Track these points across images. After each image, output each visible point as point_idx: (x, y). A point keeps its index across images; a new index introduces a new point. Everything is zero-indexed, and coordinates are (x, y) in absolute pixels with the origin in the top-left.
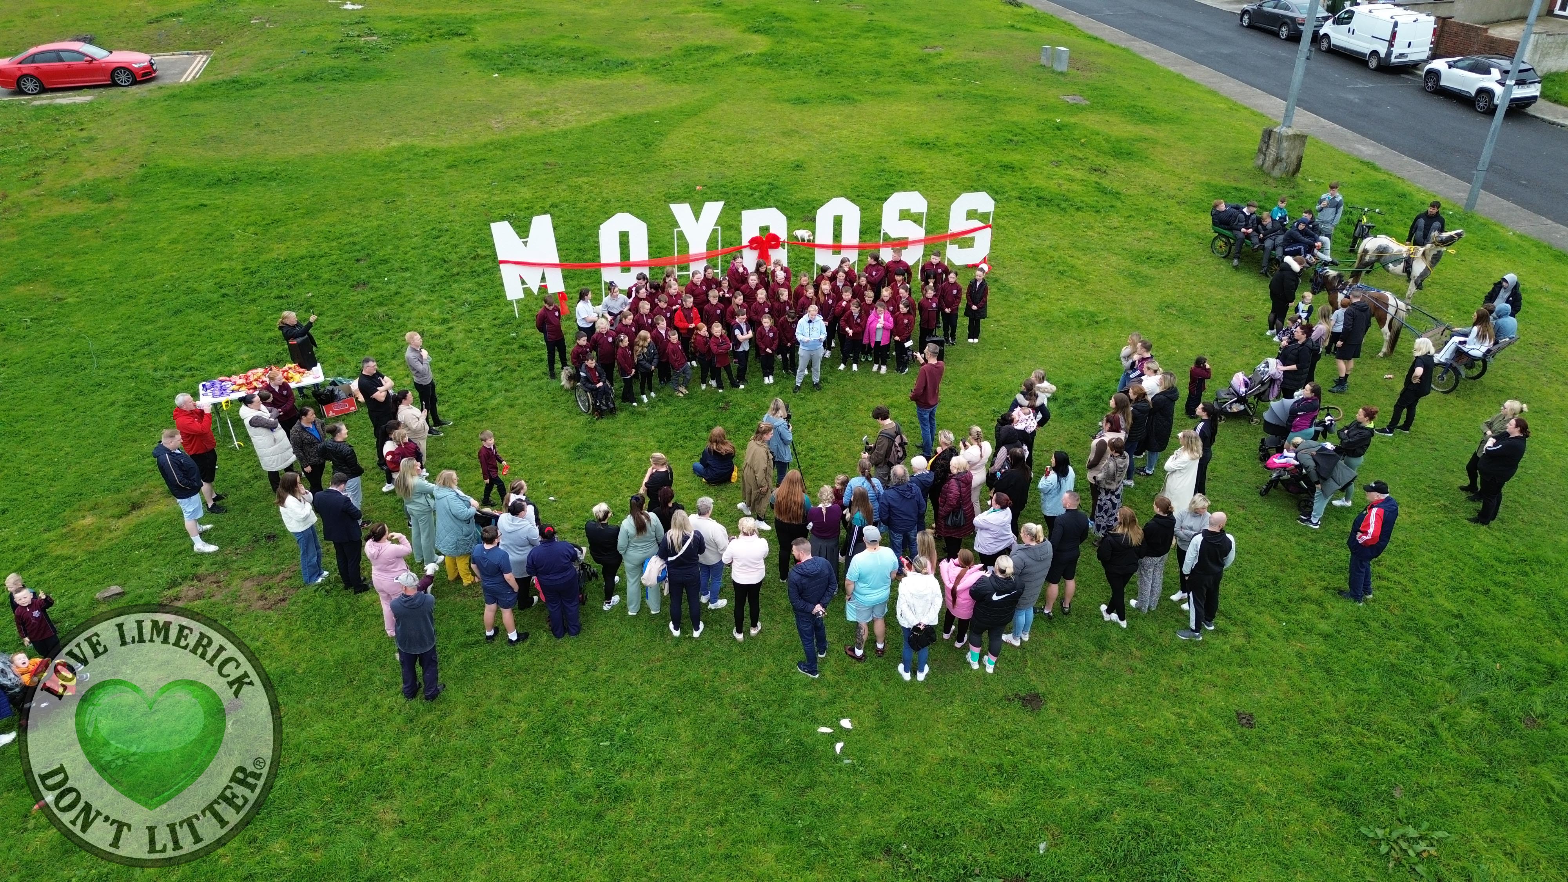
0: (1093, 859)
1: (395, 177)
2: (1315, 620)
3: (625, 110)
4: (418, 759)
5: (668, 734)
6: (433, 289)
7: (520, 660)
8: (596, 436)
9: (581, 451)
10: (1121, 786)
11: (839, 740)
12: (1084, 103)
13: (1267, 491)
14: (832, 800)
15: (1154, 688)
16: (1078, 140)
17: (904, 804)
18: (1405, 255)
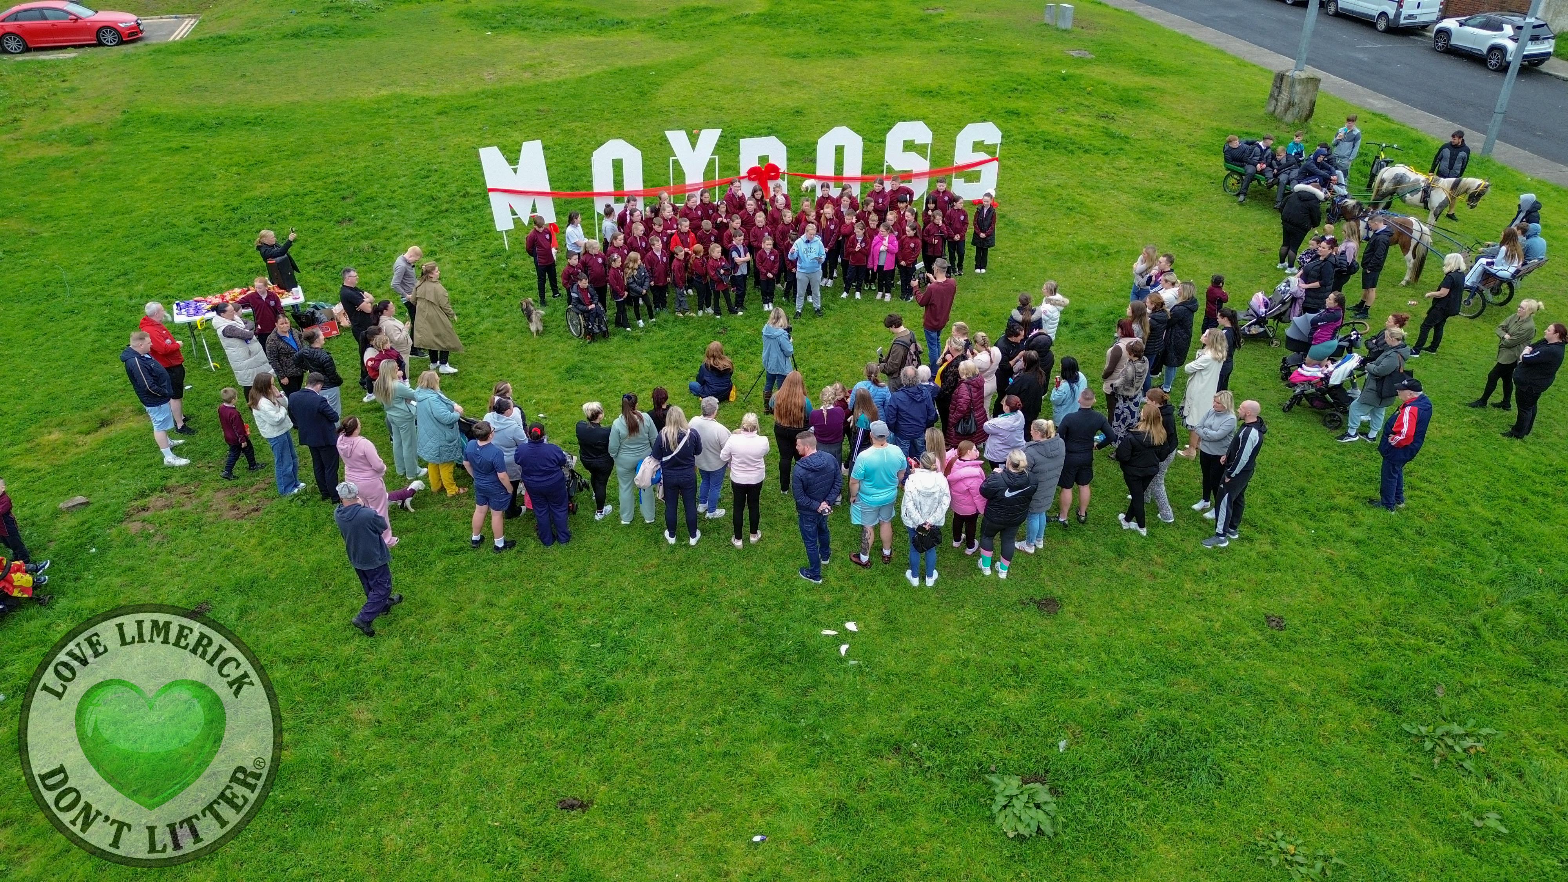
0: (1116, 755)
1: (384, 122)
2: (1345, 527)
3: (620, 63)
4: (398, 661)
5: (663, 636)
6: (421, 223)
7: (507, 566)
8: (587, 358)
9: (572, 372)
10: (1145, 686)
11: (844, 642)
12: (1089, 57)
13: (1290, 407)
14: (837, 699)
15: (1176, 592)
16: (1085, 89)
17: (913, 703)
18: (1423, 185)
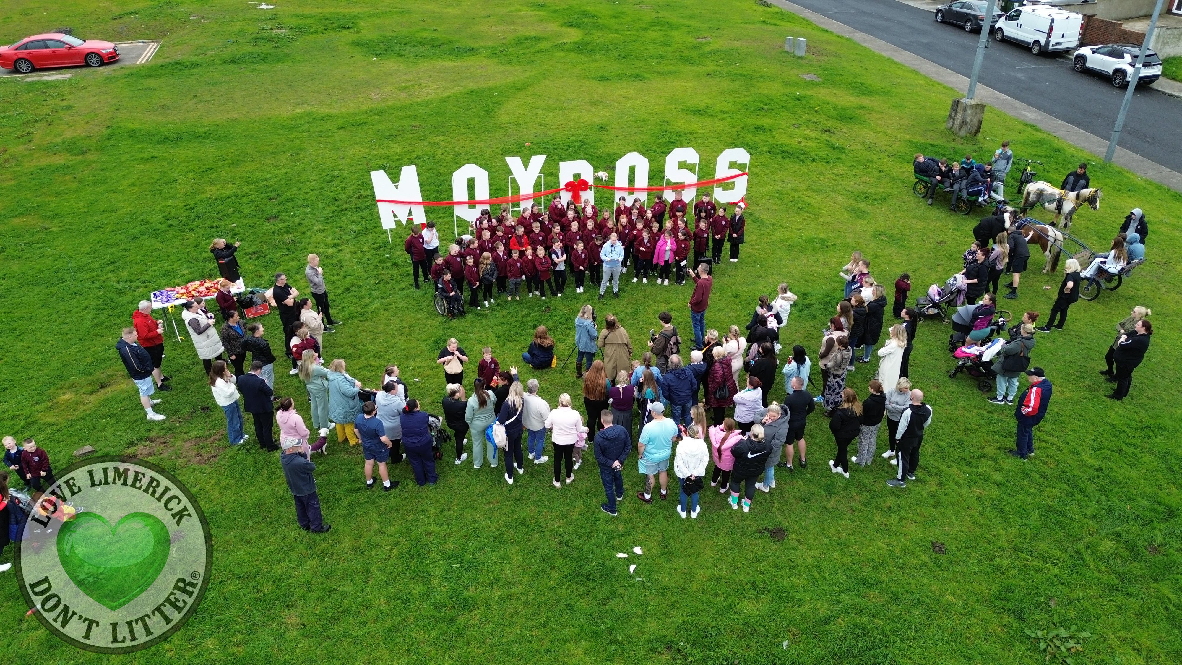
0: (823, 653)
1: (299, 136)
2: (991, 472)
3: (472, 85)
4: (316, 577)
5: (504, 558)
6: (327, 221)
7: (393, 502)
10: (845, 598)
11: (632, 563)
12: (817, 80)
13: (955, 374)
14: (628, 608)
15: (870, 524)
16: (813, 108)
17: (681, 612)
18: (1057, 197)
